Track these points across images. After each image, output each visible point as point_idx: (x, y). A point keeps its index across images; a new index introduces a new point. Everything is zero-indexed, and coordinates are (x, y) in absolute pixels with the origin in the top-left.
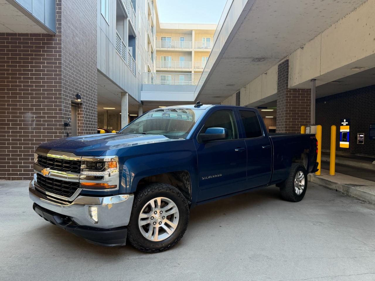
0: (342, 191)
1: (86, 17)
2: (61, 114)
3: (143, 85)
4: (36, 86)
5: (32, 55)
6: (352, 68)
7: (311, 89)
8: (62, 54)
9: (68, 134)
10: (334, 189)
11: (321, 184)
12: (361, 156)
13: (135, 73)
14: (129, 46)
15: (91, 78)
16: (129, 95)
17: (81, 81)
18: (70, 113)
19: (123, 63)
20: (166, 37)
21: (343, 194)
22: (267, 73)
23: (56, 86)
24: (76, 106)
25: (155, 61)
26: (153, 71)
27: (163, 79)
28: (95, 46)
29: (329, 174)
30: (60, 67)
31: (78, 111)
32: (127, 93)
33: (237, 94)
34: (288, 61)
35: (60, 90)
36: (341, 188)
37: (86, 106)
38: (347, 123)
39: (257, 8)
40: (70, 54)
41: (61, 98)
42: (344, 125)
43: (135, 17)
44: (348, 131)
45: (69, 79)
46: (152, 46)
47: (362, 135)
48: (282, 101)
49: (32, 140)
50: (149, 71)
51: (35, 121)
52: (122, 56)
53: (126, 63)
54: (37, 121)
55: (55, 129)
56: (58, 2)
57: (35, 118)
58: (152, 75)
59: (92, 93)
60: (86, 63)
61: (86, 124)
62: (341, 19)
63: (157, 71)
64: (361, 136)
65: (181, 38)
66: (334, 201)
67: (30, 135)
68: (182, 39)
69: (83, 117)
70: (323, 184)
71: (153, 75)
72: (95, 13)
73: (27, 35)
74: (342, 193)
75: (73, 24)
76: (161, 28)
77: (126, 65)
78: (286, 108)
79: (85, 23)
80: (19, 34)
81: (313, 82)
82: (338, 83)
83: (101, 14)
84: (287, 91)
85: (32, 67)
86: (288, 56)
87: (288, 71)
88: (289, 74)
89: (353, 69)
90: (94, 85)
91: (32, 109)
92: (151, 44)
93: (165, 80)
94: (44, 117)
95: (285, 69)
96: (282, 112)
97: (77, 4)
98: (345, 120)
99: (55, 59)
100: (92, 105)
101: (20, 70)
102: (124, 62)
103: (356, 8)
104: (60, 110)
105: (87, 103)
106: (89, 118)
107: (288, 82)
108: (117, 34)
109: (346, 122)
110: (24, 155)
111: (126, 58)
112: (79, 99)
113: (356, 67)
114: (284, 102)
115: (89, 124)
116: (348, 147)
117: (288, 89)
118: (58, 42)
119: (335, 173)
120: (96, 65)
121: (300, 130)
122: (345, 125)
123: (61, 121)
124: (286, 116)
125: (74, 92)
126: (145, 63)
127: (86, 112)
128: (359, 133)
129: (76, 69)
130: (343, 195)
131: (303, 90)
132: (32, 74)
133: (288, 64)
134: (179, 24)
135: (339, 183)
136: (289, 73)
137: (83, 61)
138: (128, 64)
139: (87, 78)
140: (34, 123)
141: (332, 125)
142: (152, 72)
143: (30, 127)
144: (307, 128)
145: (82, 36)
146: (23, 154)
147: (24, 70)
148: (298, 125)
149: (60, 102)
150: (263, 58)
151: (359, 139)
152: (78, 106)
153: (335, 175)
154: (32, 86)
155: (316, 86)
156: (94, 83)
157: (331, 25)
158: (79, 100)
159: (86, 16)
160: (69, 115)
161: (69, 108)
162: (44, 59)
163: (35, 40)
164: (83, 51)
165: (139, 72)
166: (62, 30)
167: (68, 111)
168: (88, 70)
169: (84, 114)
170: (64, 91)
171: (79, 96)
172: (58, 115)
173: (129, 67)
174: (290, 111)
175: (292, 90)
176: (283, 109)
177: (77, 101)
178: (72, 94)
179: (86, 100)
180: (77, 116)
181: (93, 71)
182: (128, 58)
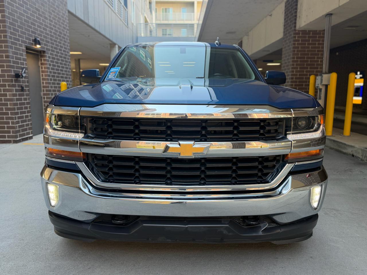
0: (361, 157)
2: (9, 61)
3: (138, 37)
7: (324, 30)
9: (22, 87)
10: (350, 154)
11: (332, 147)
13: (127, 23)
15: (59, 22)
16: (119, 46)
17: (41, 24)
18: (25, 62)
19: (110, 10)
21: (362, 160)
22: (271, 15)
24: (38, 55)
25: (154, 12)
26: (152, 24)
29: (343, 134)
31: (41, 61)
32: (116, 44)
35: (6, 32)
36: (359, 153)
37: (51, 54)
38: (361, 76)
41: (7, 42)
42: (357, 78)
44: (362, 85)
45: (19, 18)
48: (289, 46)
50: (146, 21)
53: (113, 10)
55: (3, 81)
58: (151, 28)
59: (61, 40)
61: (53, 76)
63: (157, 24)
66: (351, 171)
69: (48, 68)
70: (335, 147)
74: (360, 159)
77: (114, 12)
78: (293, 54)
81: (328, 18)
82: (354, 28)
84: (295, 34)
87: (297, 8)
90: (63, 31)
95: (292, 12)
96: (288, 59)
100: (62, 54)
102: (110, 8)
104: (7, 57)
105: (53, 51)
106: (57, 70)
107: (297, 21)
109: (360, 74)
114: (291, 47)
116: (360, 103)
117: (296, 31)
119: (350, 134)
120: (65, 5)
121: (309, 88)
122: (359, 78)
123: (9, 71)
124: (293, 65)
125: (30, 35)
126: (140, 13)
127: (52, 61)
129: (31, 6)
130: (361, 162)
131: (315, 32)
135: (357, 146)
136: (298, 11)
138: (117, 12)
139: (51, 21)
142: (150, 24)
144: (317, 77)
148: (307, 75)
149: (7, 47)
152: (40, 55)
153: (350, 136)
155: (332, 25)
156: (64, 28)
158: (38, 46)
160: (22, 64)
161: (22, 55)
165: (133, 22)
167: (20, 59)
168: (53, 11)
169: (50, 65)
170: (11, 33)
171: (38, 41)
172: (5, 64)
173: (118, 16)
174: (297, 58)
175: (301, 32)
176: (289, 55)
177: (36, 47)
178: (27, 38)
179: (52, 47)
180: (39, 67)
181: (60, 12)
182: (116, 5)
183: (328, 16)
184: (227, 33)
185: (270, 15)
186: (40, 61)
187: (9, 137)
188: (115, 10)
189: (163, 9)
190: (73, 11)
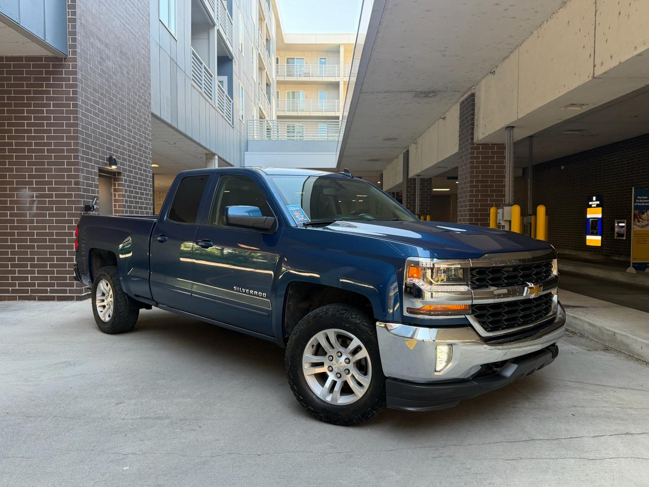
1: (128, 27)
2: (79, 190)
3: (249, 142)
4: (36, 144)
5: (29, 92)
6: (568, 106)
7: (505, 144)
8: (79, 90)
12: (620, 259)
13: (231, 121)
14: (218, 75)
15: (139, 130)
16: (219, 157)
17: (118, 136)
18: (97, 189)
19: (207, 104)
20: (295, 58)
22: (445, 118)
23: (69, 144)
24: (110, 178)
25: (273, 99)
26: (271, 116)
27: (291, 130)
28: (146, 77)
30: (76, 112)
31: (115, 186)
32: (215, 154)
33: (404, 154)
34: (473, 95)
35: (77, 151)
37: (129, 176)
38: (598, 202)
39: (395, 5)
40: (95, 90)
41: (77, 164)
43: (232, 24)
44: (600, 216)
45: (93, 131)
46: (268, 74)
47: (623, 223)
48: (465, 165)
49: (32, 234)
50: (262, 117)
51: (36, 202)
52: (204, 92)
53: (212, 104)
54: (39, 202)
55: (69, 215)
56: (70, 3)
57: (36, 198)
58: (269, 124)
59: (141, 155)
60: (128, 104)
61: (130, 207)
62: (546, 22)
63: (279, 117)
64: (620, 224)
65: (320, 58)
67: (28, 225)
68: (323, 60)
69: (124, 196)
71: (271, 124)
72: (145, 20)
73: (20, 58)
75: (100, 40)
76: (286, 42)
77: (213, 107)
78: (471, 177)
79: (124, 36)
80: (6, 57)
81: (509, 132)
82: (577, 133)
83: (160, 20)
84: (472, 148)
85: (29, 112)
86: (474, 87)
87: (474, 113)
88: (475, 119)
89: (569, 108)
90: (145, 142)
91: (31, 183)
92: (265, 70)
93: (294, 132)
94: (51, 196)
95: (469, 109)
96: (465, 183)
97: (107, 5)
98: (594, 198)
99: (68, 99)
100: (141, 174)
101: (10, 118)
102: (208, 101)
103: (566, 3)
104: (77, 183)
105: (130, 172)
106: (135, 198)
107: (474, 132)
108: (194, 54)
109: (596, 201)
110: (19, 259)
111: (213, 95)
112: (113, 165)
113: (573, 105)
114: (468, 166)
115: (135, 208)
116: (599, 245)
117: (474, 144)
118: (71, 69)
120: (148, 107)
122: (595, 206)
123: (78, 202)
124: (471, 191)
125: (105, 153)
126: (253, 104)
127: (129, 186)
128: (618, 221)
129: (108, 114)
132: (29, 125)
133: (473, 100)
134: (316, 34)
136: (476, 117)
137: (121, 100)
138: (217, 105)
139: (130, 131)
140: (35, 206)
141: (538, 205)
142: (267, 118)
143: (28, 212)
144: (498, 211)
145: (118, 59)
146: (17, 257)
147: (16, 118)
148: (487, 205)
149: (77, 170)
150: (433, 92)
151: (619, 231)
152: (114, 178)
154: (31, 144)
156: (146, 138)
157: (533, 33)
158: (114, 167)
159: (126, 25)
160: (94, 192)
161: (93, 180)
162: (48, 99)
163: (34, 66)
164: (122, 84)
165: (241, 119)
166: (77, 50)
167: (91, 186)
168: (133, 117)
169: (126, 191)
170: (84, 152)
171: (114, 159)
172: (73, 193)
173: (220, 111)
174: (477, 182)
175: (481, 146)
176: (466, 178)
177: (110, 168)
178: (100, 157)
179: (130, 166)
180: (112, 194)
181: (142, 118)
182: (217, 95)
183: (509, 128)
184: (384, 140)
185: (443, 118)
186: (113, 186)
187: (71, 291)
188: (215, 104)
189: (288, 92)
190: (157, 113)
